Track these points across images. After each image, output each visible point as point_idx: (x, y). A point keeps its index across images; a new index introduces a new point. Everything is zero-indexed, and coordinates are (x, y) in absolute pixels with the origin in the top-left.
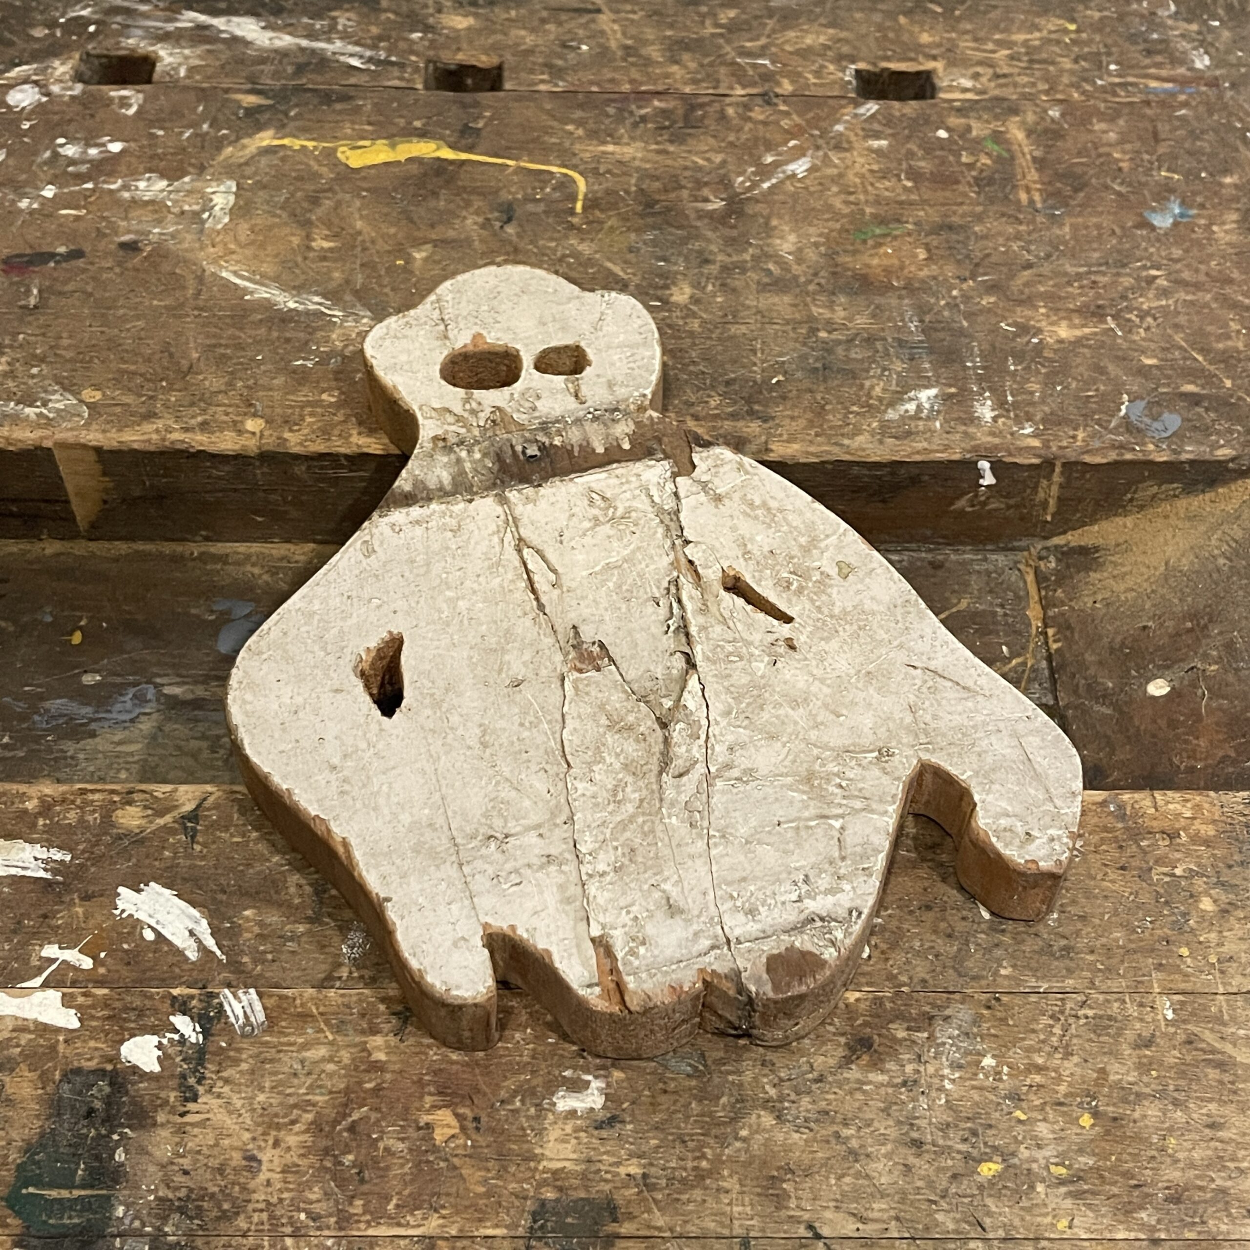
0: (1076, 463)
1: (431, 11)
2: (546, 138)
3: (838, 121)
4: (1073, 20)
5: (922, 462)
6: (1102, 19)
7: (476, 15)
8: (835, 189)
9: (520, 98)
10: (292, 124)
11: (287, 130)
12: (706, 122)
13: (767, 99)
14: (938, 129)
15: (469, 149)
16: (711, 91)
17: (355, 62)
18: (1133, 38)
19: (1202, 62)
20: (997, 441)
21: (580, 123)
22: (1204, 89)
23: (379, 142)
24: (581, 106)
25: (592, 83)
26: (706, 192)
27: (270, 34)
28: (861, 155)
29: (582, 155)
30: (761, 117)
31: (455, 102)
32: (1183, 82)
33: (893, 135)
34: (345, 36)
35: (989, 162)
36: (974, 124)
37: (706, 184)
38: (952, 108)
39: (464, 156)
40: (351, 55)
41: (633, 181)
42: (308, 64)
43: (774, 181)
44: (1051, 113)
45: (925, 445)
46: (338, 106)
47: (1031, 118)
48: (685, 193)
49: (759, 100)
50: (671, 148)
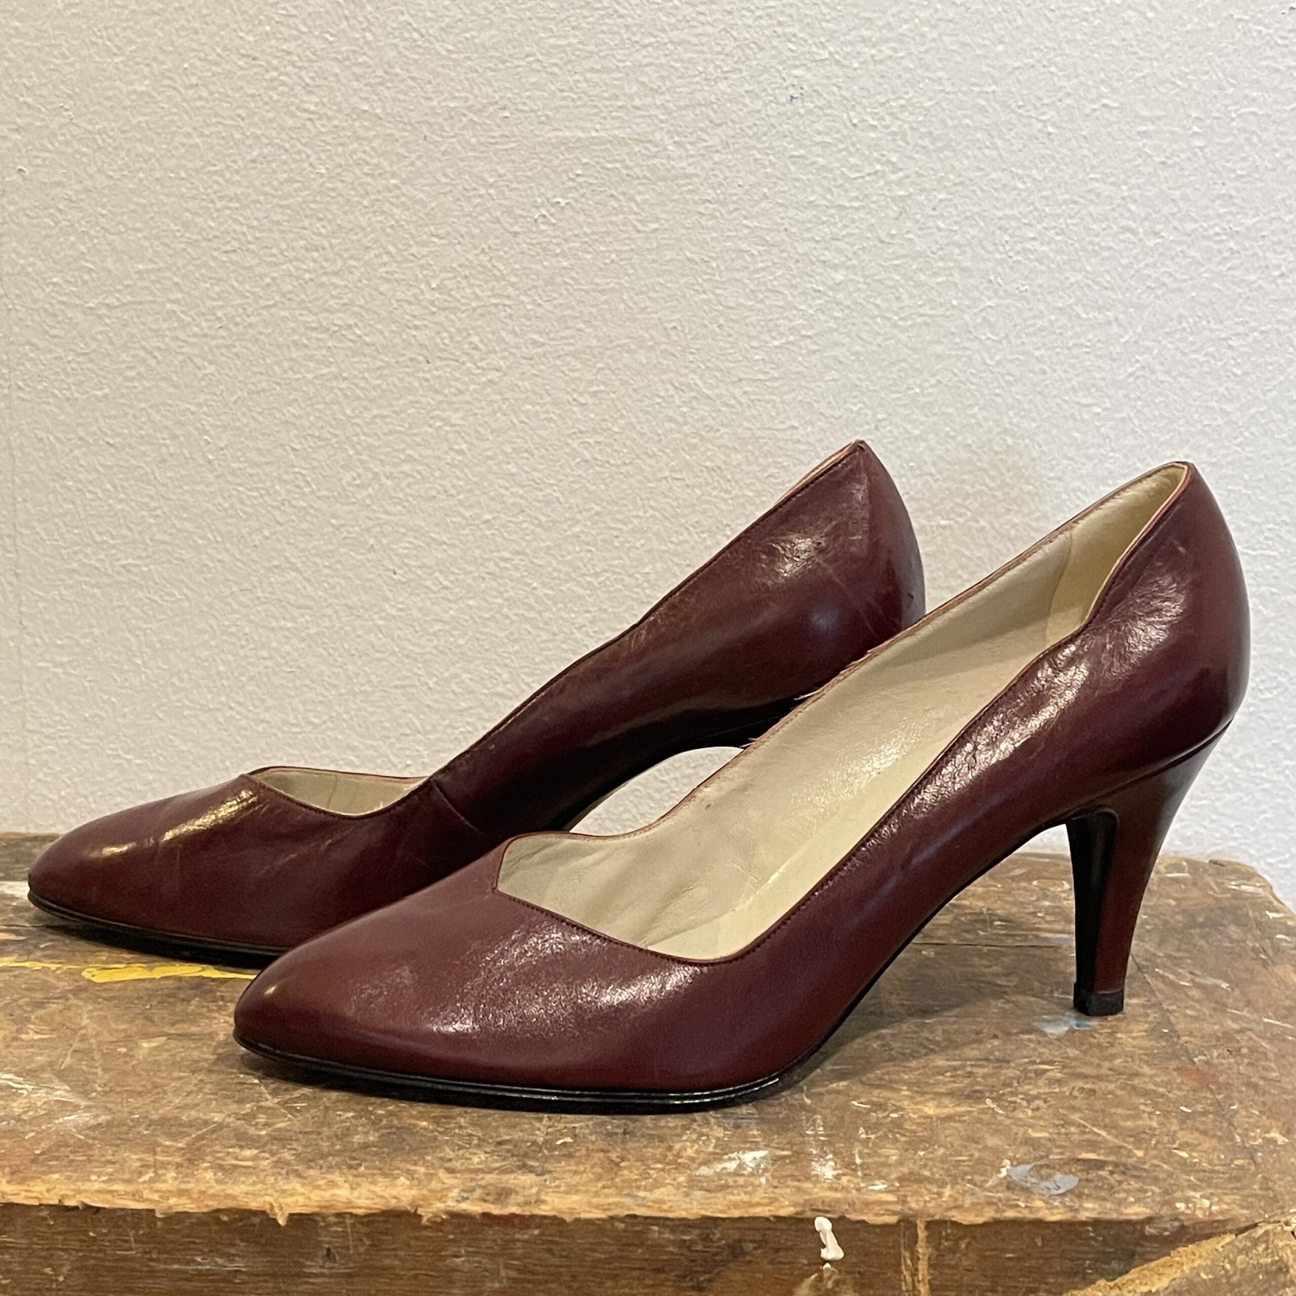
0: (943, 1223)
5: (741, 1219)
10: (40, 953)
11: (32, 957)
20: (839, 1195)
23: (133, 965)
39: (231, 975)
45: (745, 1198)
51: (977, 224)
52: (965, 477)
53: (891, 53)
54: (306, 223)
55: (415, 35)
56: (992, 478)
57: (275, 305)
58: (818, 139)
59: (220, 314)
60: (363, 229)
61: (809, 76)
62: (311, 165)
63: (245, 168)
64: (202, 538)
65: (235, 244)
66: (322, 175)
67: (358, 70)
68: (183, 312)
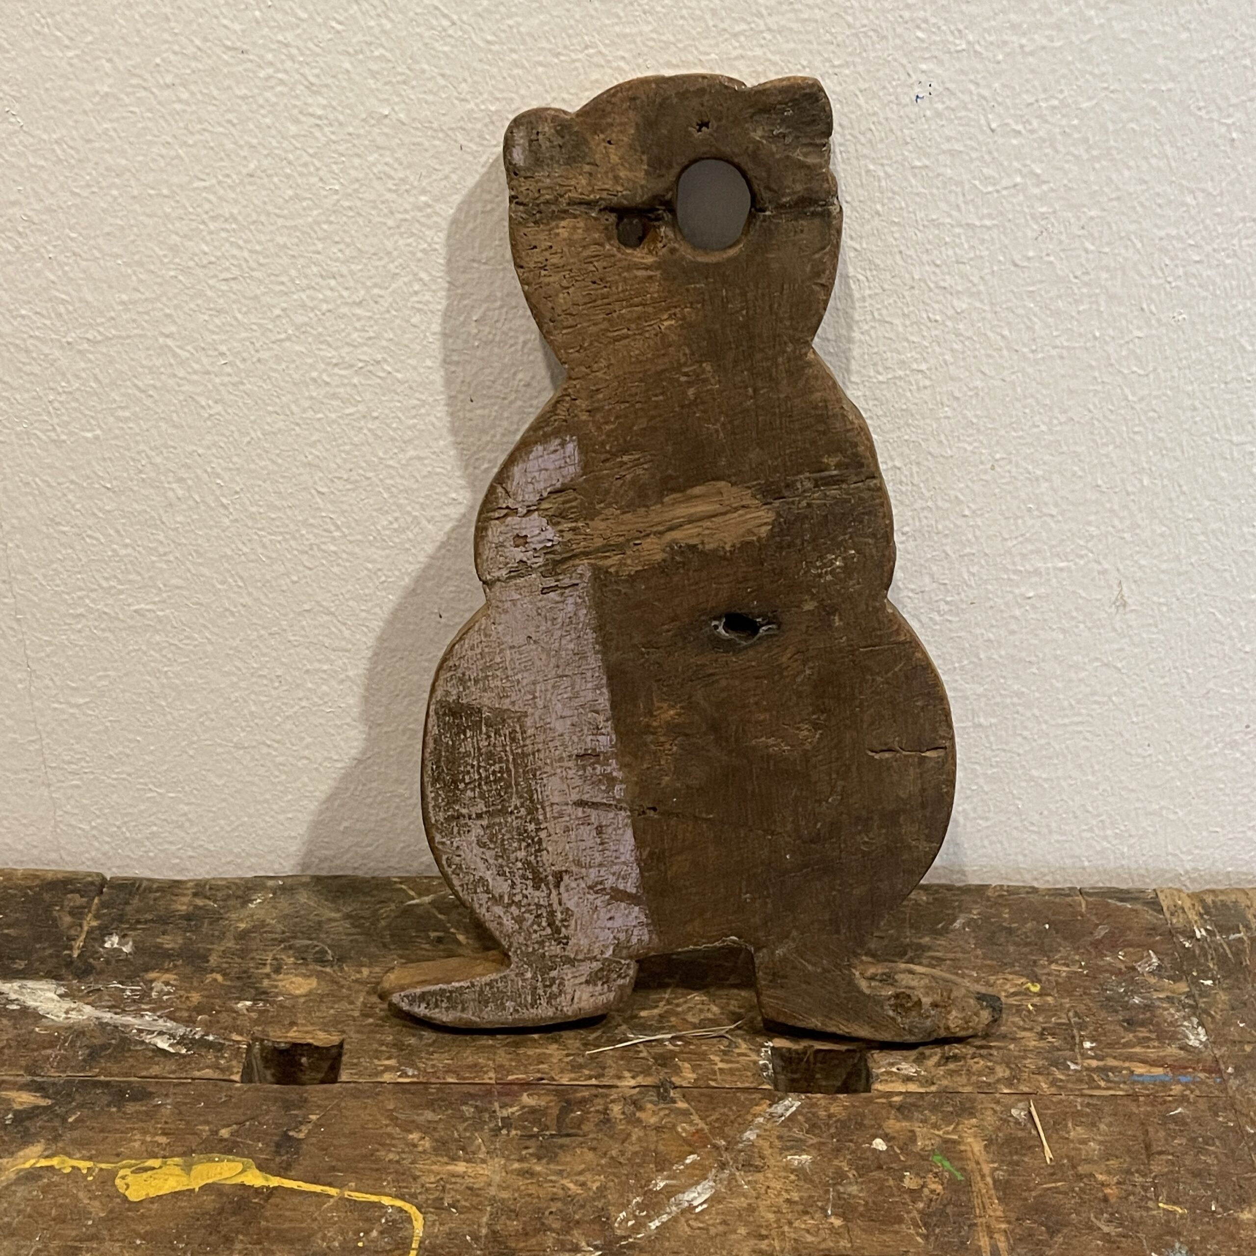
1: (268, 970)
2: (382, 1153)
3: (747, 1125)
4: (1035, 979)
6: (1071, 976)
7: (319, 975)
8: (742, 1231)
9: (357, 1093)
10: (68, 1136)
11: (60, 1145)
12: (585, 1128)
13: (662, 1091)
14: (875, 1137)
15: (283, 1171)
16: (594, 1082)
17: (163, 1044)
18: (1111, 1004)
19: (1197, 1038)
21: (427, 1129)
22: (1202, 1075)
23: (170, 1161)
24: (430, 1105)
25: (448, 1070)
26: (577, 1236)
27: (67, 1004)
28: (778, 1178)
29: (424, 1179)
30: (653, 1120)
31: (276, 1100)
32: (1177, 1067)
33: (819, 1147)
34: (157, 1007)
35: (939, 1188)
36: (920, 1130)
37: (578, 1222)
38: (891, 1105)
39: (275, 1182)
40: (161, 1033)
41: (485, 1219)
42: (104, 1047)
43: (665, 1218)
44: (1014, 1112)
46: (131, 1108)
47: (990, 1119)
48: (550, 1239)
49: (652, 1095)
50: (538, 1168)
51: (1134, 245)
52: (1092, 518)
53: (1045, 42)
54: (320, 246)
55: (446, 23)
56: (1121, 520)
57: (288, 339)
58: (946, 146)
59: (223, 348)
60: (389, 253)
61: (940, 71)
62: (321, 179)
63: (242, 182)
64: (223, 583)
65: (236, 272)
66: (336, 192)
67: (375, 67)
68: (179, 347)
